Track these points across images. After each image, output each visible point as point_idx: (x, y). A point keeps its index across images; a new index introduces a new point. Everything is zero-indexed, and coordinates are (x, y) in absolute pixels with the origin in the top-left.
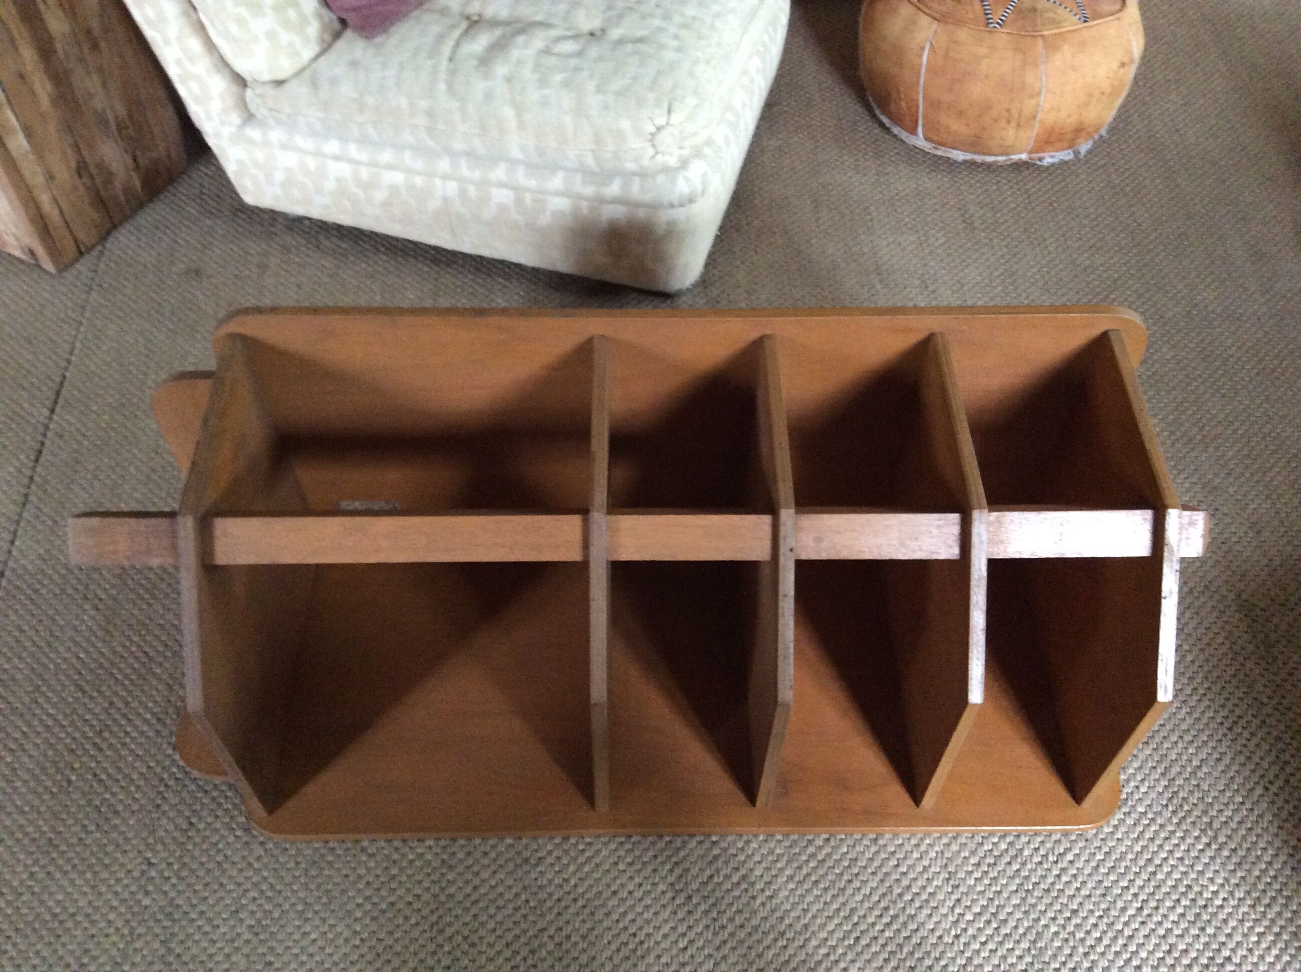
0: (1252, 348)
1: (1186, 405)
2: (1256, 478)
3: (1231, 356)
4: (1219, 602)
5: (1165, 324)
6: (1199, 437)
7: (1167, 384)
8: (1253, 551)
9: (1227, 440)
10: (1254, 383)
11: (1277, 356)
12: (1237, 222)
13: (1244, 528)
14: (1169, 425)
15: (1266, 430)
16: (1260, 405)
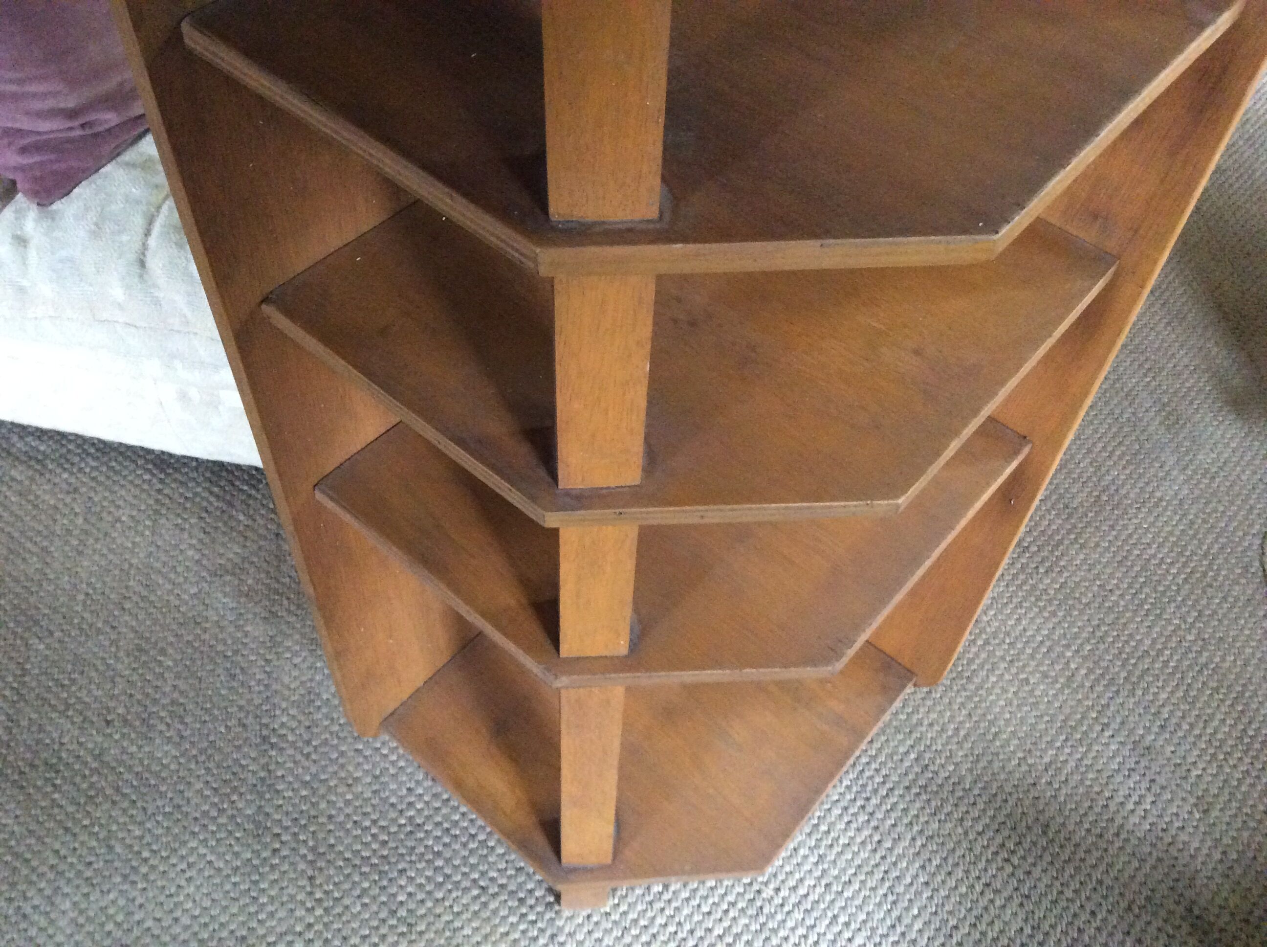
0: (1175, 544)
1: (1104, 628)
2: (1197, 732)
3: (1154, 556)
4: (1165, 921)
5: (1070, 515)
6: (1123, 674)
7: (1079, 599)
8: (1202, 841)
9: (1157, 677)
10: (1183, 592)
11: (1205, 555)
12: (1145, 375)
13: (1188, 808)
14: (1085, 658)
15: (1203, 660)
16: (1192, 624)
